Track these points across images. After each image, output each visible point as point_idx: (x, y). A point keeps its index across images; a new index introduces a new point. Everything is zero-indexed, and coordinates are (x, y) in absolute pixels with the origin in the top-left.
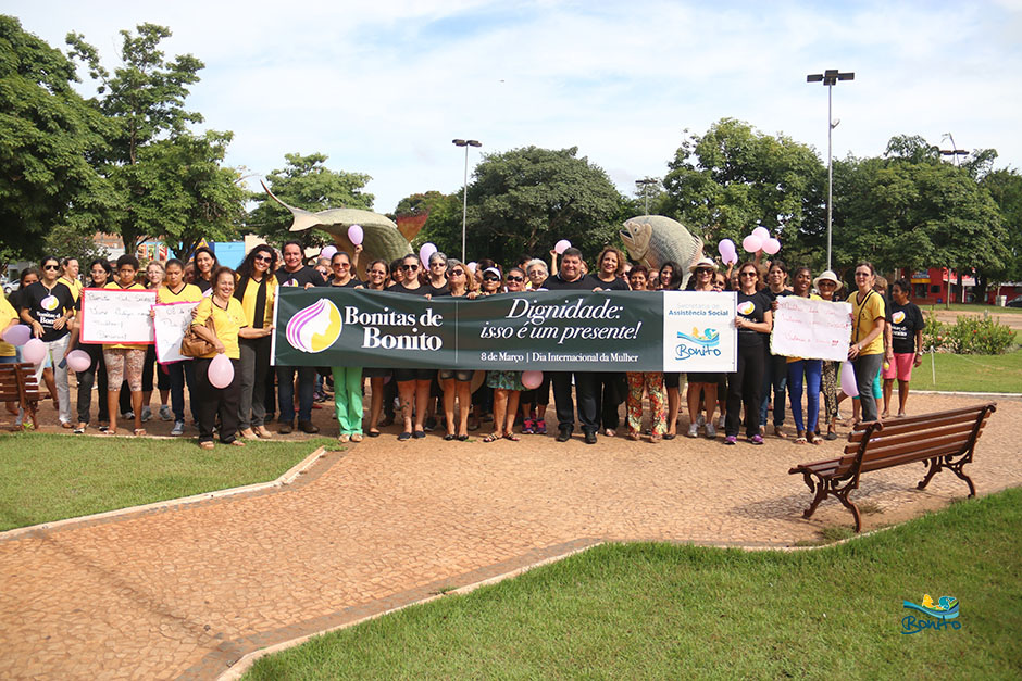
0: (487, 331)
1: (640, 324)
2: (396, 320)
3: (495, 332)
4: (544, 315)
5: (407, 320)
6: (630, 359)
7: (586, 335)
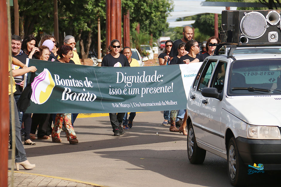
0: (111, 91)
1: (172, 83)
2: (75, 83)
3: (114, 91)
4: (131, 81)
5: (80, 84)
6: (174, 103)
7: (151, 91)
